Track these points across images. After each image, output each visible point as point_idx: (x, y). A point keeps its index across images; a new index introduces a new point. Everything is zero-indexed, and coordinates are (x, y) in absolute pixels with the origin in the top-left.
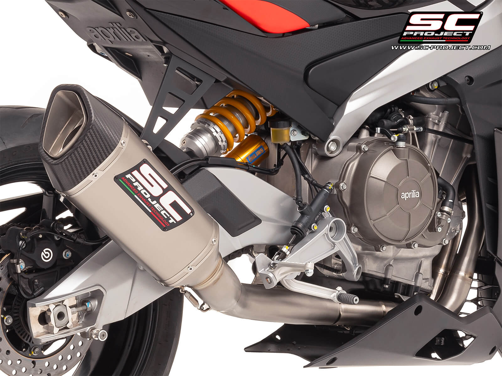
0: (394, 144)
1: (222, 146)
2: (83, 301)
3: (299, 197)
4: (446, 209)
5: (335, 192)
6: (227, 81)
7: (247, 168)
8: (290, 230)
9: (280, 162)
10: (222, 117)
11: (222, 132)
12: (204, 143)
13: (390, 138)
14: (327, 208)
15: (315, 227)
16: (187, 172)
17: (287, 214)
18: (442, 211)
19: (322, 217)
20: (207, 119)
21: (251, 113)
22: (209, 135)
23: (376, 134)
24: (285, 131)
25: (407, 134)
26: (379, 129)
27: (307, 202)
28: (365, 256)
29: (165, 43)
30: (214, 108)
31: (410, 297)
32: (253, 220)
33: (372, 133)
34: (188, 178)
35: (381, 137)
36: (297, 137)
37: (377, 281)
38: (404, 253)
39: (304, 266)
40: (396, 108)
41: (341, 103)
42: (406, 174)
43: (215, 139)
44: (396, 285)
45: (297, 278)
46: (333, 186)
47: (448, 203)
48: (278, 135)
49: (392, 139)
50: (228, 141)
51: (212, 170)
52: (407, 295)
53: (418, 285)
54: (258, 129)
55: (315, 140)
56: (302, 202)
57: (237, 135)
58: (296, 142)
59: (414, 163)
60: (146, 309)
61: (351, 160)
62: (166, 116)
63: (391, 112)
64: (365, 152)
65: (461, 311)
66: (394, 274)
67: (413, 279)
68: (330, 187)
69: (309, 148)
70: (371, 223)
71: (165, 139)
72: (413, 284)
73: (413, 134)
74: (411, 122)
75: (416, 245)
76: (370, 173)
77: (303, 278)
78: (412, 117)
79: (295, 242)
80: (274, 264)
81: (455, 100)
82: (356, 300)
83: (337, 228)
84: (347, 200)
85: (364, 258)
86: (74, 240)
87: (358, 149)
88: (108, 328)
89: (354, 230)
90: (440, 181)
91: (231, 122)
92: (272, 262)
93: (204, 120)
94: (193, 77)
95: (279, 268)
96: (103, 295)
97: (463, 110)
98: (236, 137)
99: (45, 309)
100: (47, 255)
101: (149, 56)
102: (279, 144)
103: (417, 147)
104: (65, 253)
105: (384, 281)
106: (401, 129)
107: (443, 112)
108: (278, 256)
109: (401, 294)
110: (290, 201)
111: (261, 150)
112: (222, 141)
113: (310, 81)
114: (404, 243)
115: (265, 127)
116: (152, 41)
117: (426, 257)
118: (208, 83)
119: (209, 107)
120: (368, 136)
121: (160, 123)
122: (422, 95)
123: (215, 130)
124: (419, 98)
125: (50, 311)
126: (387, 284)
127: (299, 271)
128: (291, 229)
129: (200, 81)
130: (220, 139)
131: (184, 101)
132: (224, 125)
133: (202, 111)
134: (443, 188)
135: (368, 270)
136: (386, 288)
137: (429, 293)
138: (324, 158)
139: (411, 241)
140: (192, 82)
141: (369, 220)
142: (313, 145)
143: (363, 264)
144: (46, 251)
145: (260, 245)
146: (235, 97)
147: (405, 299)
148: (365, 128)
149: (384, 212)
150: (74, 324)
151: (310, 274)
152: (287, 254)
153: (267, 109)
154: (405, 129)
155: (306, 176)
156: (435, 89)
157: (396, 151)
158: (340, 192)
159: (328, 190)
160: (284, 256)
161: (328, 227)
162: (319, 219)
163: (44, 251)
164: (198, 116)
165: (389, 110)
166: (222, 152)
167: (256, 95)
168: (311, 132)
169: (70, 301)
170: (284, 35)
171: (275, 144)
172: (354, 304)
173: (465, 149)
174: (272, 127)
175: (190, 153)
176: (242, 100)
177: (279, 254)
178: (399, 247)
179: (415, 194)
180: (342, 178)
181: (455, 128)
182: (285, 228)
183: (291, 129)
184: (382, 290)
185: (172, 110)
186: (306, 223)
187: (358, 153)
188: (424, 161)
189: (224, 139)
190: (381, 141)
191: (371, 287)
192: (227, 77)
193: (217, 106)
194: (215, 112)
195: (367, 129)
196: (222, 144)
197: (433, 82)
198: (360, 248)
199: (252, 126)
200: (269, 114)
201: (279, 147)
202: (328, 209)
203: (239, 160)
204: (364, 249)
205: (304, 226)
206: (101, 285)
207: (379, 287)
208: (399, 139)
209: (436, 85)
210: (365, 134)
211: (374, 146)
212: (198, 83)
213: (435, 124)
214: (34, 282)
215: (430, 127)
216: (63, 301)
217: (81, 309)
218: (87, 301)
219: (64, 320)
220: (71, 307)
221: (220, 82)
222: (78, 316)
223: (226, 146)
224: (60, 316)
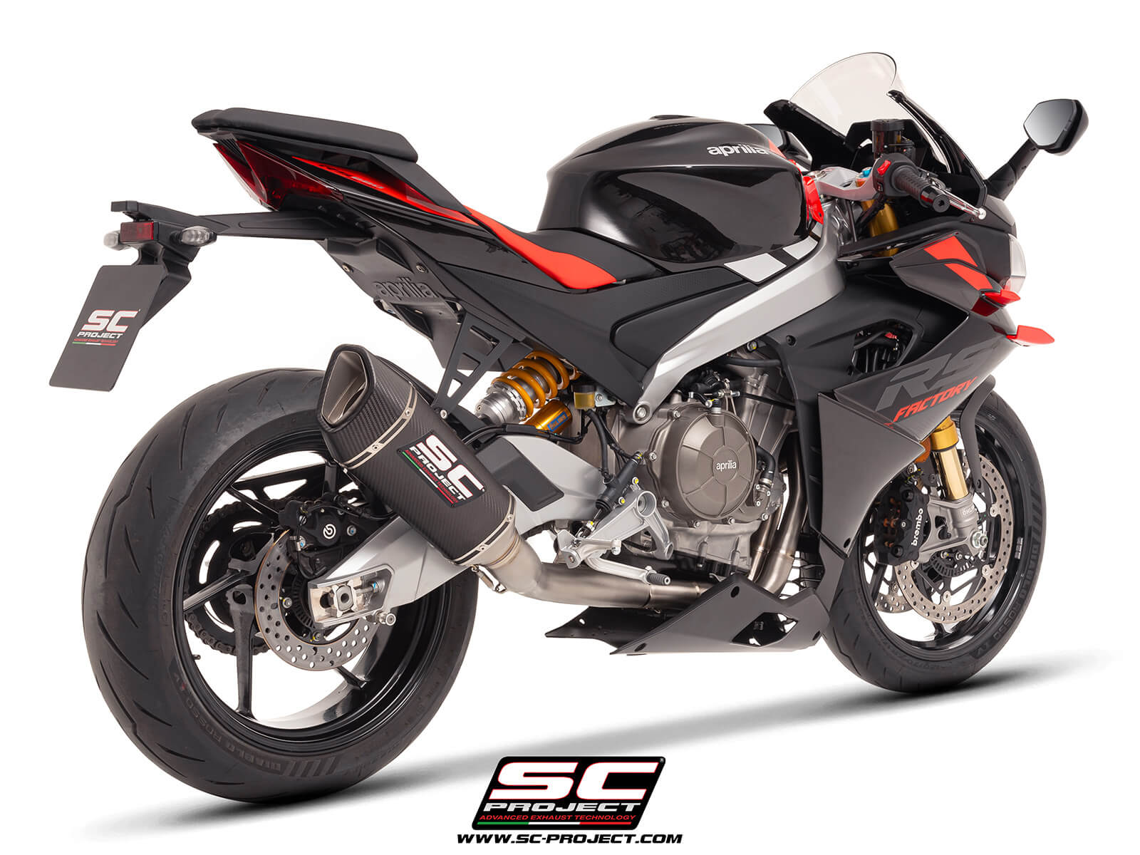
1: (521, 413)
2: (369, 583)
8: (595, 504)
10: (520, 381)
11: (521, 396)
12: (501, 409)
16: (482, 441)
20: (504, 383)
21: (554, 378)
22: (507, 400)
27: (614, 473)
30: (512, 371)
34: (484, 447)
43: (513, 404)
50: (527, 408)
51: (509, 438)
54: (560, 394)
56: (608, 473)
57: (537, 400)
62: (461, 379)
71: (460, 404)
73: (730, 399)
79: (601, 518)
91: (530, 387)
93: (501, 384)
94: (489, 337)
96: (391, 575)
98: (536, 403)
100: (329, 531)
104: (350, 529)
110: (594, 472)
112: (521, 407)
113: (617, 340)
116: (444, 297)
118: (505, 343)
119: (506, 369)
121: (455, 386)
123: (513, 394)
125: (333, 593)
128: (597, 503)
129: (497, 341)
130: (518, 405)
131: (479, 363)
132: (523, 389)
133: (499, 374)
138: (632, 426)
140: (488, 342)
144: (329, 527)
146: (535, 358)
150: (360, 607)
151: (617, 552)
153: (570, 372)
155: (613, 445)
163: (327, 526)
164: (493, 380)
166: (521, 418)
167: (560, 357)
169: (355, 582)
170: (588, 291)
173: (787, 416)
175: (486, 420)
176: (542, 361)
185: (467, 373)
186: (613, 497)
189: (523, 405)
193: (516, 369)
194: (513, 375)
196: (521, 410)
199: (554, 391)
200: (572, 377)
206: (389, 564)
212: (494, 343)
214: (315, 560)
216: (347, 582)
217: (366, 590)
218: (373, 582)
219: (349, 602)
220: (355, 588)
221: (519, 342)
222: (364, 598)
223: (525, 412)
224: (344, 598)
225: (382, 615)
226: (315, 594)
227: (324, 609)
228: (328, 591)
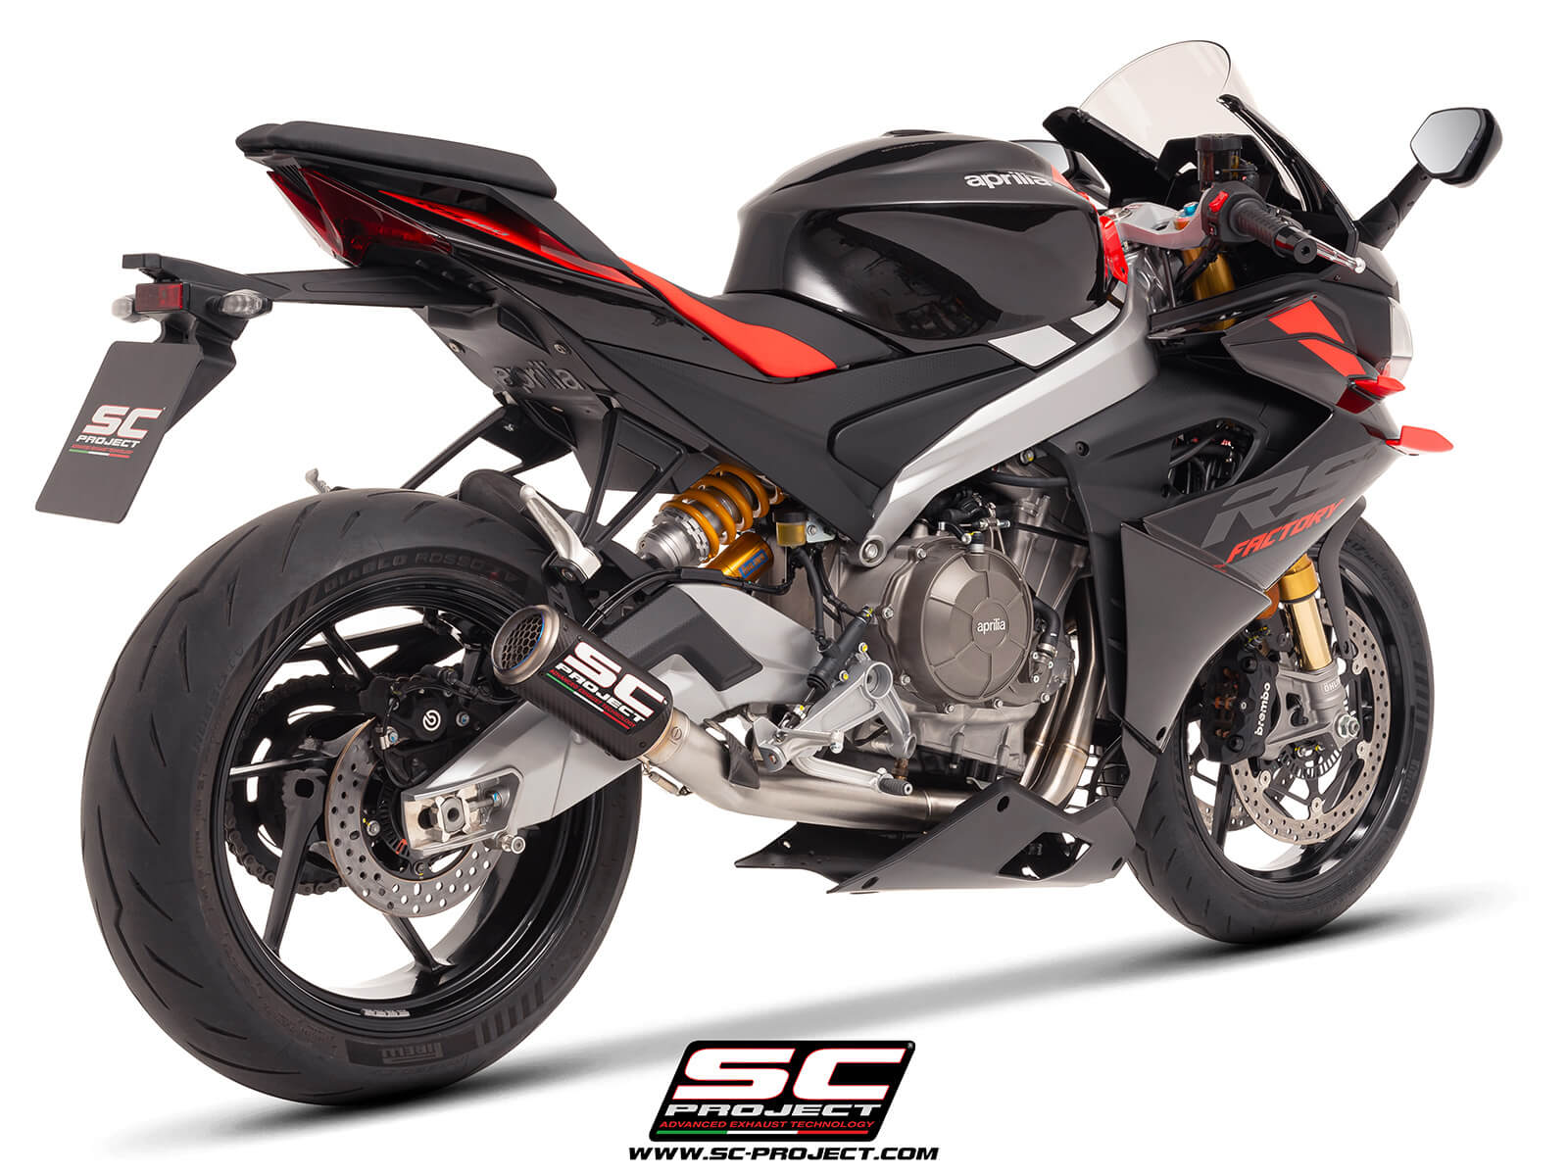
0: (967, 547)
1: (702, 551)
2: (487, 792)
3: (820, 630)
4: (1047, 647)
5: (876, 622)
6: (710, 451)
7: (741, 584)
8: (805, 681)
9: (791, 575)
10: (700, 506)
11: (702, 528)
12: (673, 546)
13: (960, 539)
14: (864, 647)
15: (844, 676)
16: (646, 593)
17: (802, 656)
18: (1040, 651)
19: (856, 660)
20: (678, 509)
21: (746, 499)
22: (681, 533)
23: (939, 532)
24: (799, 528)
25: (986, 532)
26: (943, 524)
27: (833, 637)
28: (921, 719)
29: (613, 393)
30: (689, 492)
31: (989, 784)
32: (749, 665)
33: (932, 531)
34: (650, 601)
35: (946, 536)
36: (817, 536)
37: (939, 758)
38: (981, 715)
39: (829, 738)
40: (970, 492)
41: (884, 484)
42: (985, 594)
43: (690, 540)
44: (968, 764)
45: (817, 755)
46: (873, 613)
47: (1049, 639)
48: (788, 535)
49: (964, 540)
50: (710, 543)
51: (685, 588)
52: (985, 780)
53: (1002, 764)
54: (756, 524)
55: (845, 542)
56: (824, 637)
57: (725, 533)
58: (814, 544)
59: (997, 576)
60: (585, 803)
61: (901, 572)
63: (961, 498)
64: (922, 560)
65: (1070, 803)
66: (966, 746)
67: (994, 755)
68: (869, 613)
69: (835, 553)
70: (931, 669)
72: (995, 762)
73: (995, 532)
74: (992, 513)
75: (1000, 703)
76: (930, 594)
77: (827, 754)
78: (994, 506)
79: (815, 699)
80: (782, 734)
81: (1060, 480)
82: (908, 789)
83: (879, 677)
84: (894, 634)
85: (920, 723)
86: (474, 697)
87: (912, 555)
88: (525, 833)
89: (905, 680)
90: (1037, 603)
91: (714, 514)
92: (779, 730)
93: (672, 511)
95: (789, 740)
96: (518, 783)
97: (1072, 496)
98: (722, 536)
99: (429, 804)
100: (432, 720)
101: (588, 411)
102: (789, 548)
103: (1001, 551)
104: (460, 717)
105: (951, 757)
106: (976, 523)
107: (1041, 497)
108: (787, 721)
109: (977, 779)
110: (806, 635)
111: (762, 556)
112: (702, 543)
113: (837, 449)
114: (982, 700)
115: (767, 521)
116: (593, 389)
117: (1015, 721)
119: (681, 491)
120: (927, 535)
122: (1008, 470)
123: (691, 524)
124: (1004, 477)
125: (437, 807)
126: (955, 763)
127: (820, 744)
128: (809, 679)
130: (698, 541)
132: (705, 518)
133: (669, 497)
134: (1042, 615)
135: (927, 742)
136: (952, 769)
137: (1019, 776)
138: (858, 569)
139: (992, 697)
141: (928, 665)
142: (842, 548)
143: (918, 733)
144: (431, 714)
145: (759, 704)
146: (721, 474)
147: (983, 785)
148: (921, 522)
149: (950, 652)
150: (474, 827)
151: (838, 749)
152: (802, 717)
153: (770, 493)
154: (984, 524)
155: (831, 597)
156: (1030, 463)
157: (970, 559)
158: (883, 621)
159: (865, 618)
160: (796, 721)
161: (864, 676)
162: (851, 663)
163: (428, 714)
164: (664, 505)
165: (958, 495)
166: (701, 559)
167: (754, 472)
168: (837, 529)
169: (468, 792)
170: (796, 380)
171: (784, 548)
172: (905, 795)
173: (1076, 555)
174: (779, 522)
175: (653, 561)
176: (732, 479)
177: (789, 718)
178: (973, 706)
179: (998, 625)
180: (886, 600)
181: (1060, 521)
182: (798, 678)
183: (808, 524)
184: (947, 772)
186: (832, 671)
187: (911, 562)
188: (1012, 573)
189: (705, 540)
190: (946, 544)
191: (930, 768)
192: (710, 445)
193: (694, 489)
194: (690, 498)
195: (925, 524)
196: (702, 547)
197: (1025, 451)
198: (913, 707)
199: (748, 520)
200: (774, 501)
201: (789, 551)
202: (865, 649)
203: (727, 572)
204: (918, 710)
205: (828, 676)
206: (517, 767)
207: (942, 768)
208: (975, 541)
209: (1030, 456)
210: (921, 532)
211: (936, 551)
213: (1028, 515)
214: (411, 762)
215: (1022, 521)
216: (456, 792)
217: (484, 803)
218: (494, 792)
219: (459, 821)
220: (468, 801)
221: (698, 451)
222: (480, 815)
223: (707, 551)
224: (453, 814)
225: (506, 838)
226: (412, 809)
227: (424, 831)
228: (429, 805)
